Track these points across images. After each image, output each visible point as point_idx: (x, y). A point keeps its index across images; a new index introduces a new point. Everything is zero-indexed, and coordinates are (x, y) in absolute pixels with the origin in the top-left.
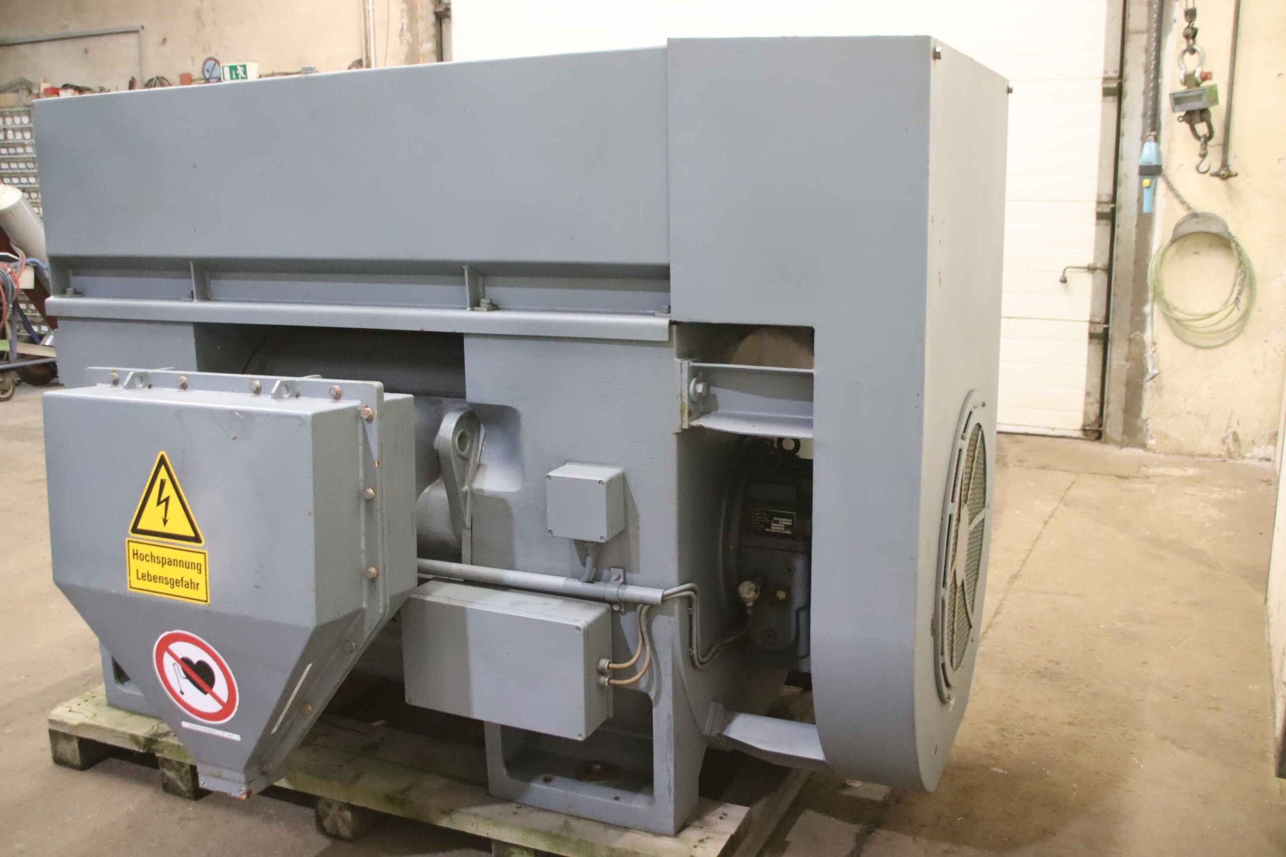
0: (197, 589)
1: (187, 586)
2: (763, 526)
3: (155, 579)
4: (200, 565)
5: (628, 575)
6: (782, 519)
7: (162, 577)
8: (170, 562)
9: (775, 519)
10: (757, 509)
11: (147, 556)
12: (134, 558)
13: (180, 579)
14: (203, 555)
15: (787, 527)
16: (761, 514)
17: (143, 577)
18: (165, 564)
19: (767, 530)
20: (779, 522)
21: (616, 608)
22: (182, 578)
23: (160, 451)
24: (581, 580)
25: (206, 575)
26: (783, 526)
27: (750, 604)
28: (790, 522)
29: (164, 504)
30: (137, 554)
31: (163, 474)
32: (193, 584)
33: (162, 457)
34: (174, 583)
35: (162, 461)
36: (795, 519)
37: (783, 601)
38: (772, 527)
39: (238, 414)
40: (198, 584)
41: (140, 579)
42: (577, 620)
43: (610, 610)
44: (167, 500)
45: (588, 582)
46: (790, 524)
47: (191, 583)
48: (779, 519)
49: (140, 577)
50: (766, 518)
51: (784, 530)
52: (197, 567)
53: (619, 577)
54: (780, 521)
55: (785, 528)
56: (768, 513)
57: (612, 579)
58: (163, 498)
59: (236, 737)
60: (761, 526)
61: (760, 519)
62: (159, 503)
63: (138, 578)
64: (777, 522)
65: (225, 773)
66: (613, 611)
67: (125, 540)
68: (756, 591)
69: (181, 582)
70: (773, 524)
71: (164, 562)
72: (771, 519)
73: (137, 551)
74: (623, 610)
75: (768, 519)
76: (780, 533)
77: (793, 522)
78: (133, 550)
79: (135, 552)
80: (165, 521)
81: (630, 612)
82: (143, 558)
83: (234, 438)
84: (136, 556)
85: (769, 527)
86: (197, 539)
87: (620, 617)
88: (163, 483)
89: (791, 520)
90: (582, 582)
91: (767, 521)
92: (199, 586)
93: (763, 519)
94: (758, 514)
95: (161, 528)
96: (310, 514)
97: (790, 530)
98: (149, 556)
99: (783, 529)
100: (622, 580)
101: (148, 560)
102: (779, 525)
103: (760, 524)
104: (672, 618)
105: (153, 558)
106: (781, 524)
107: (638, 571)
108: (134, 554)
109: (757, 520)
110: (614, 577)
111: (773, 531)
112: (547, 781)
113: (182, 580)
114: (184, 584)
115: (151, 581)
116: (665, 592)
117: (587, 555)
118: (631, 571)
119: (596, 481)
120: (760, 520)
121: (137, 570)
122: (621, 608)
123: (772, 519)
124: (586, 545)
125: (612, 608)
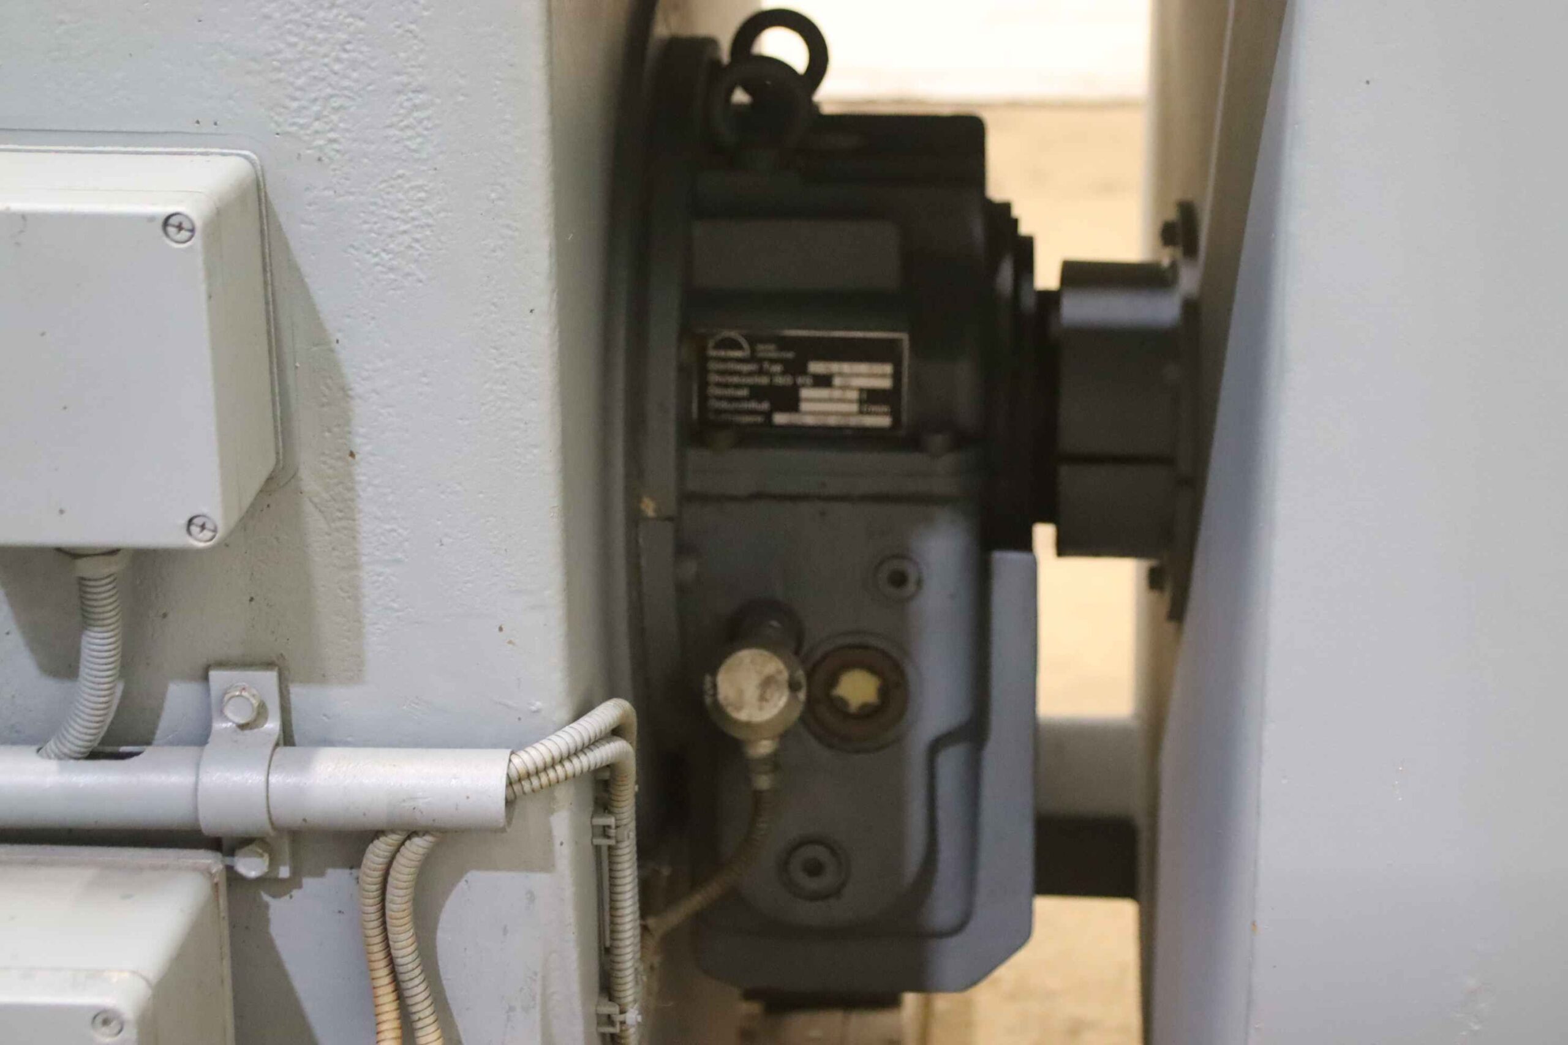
2: (765, 406)
5: (297, 692)
6: (846, 367)
9: (817, 367)
10: (733, 334)
15: (870, 398)
16: (753, 351)
19: (780, 418)
20: (837, 381)
21: (250, 866)
24: (51, 745)
26: (854, 395)
27: (764, 747)
28: (883, 376)
36: (906, 363)
37: (868, 713)
38: (804, 406)
42: (95, 975)
43: (221, 879)
45: (94, 755)
46: (886, 384)
48: (835, 367)
50: (777, 368)
51: (861, 412)
53: (261, 712)
54: (841, 374)
55: (861, 402)
56: (784, 343)
57: (219, 726)
60: (753, 405)
61: (750, 374)
64: (824, 381)
66: (233, 878)
68: (793, 686)
70: (805, 393)
72: (796, 368)
74: (284, 872)
75: (784, 373)
76: (839, 429)
77: (897, 376)
81: (321, 874)
85: (792, 402)
87: (267, 906)
89: (888, 369)
90: (61, 757)
91: (780, 381)
93: (761, 372)
94: (738, 354)
97: (885, 409)
99: (854, 407)
100: (272, 725)
102: (837, 394)
103: (748, 399)
104: (538, 880)
106: (844, 388)
107: (355, 674)
109: (735, 380)
110: (236, 714)
111: (809, 420)
116: (516, 760)
117: (86, 619)
118: (318, 676)
119: (151, 219)
120: (750, 380)
122: (274, 864)
123: (804, 371)
124: (85, 568)
125: (230, 870)
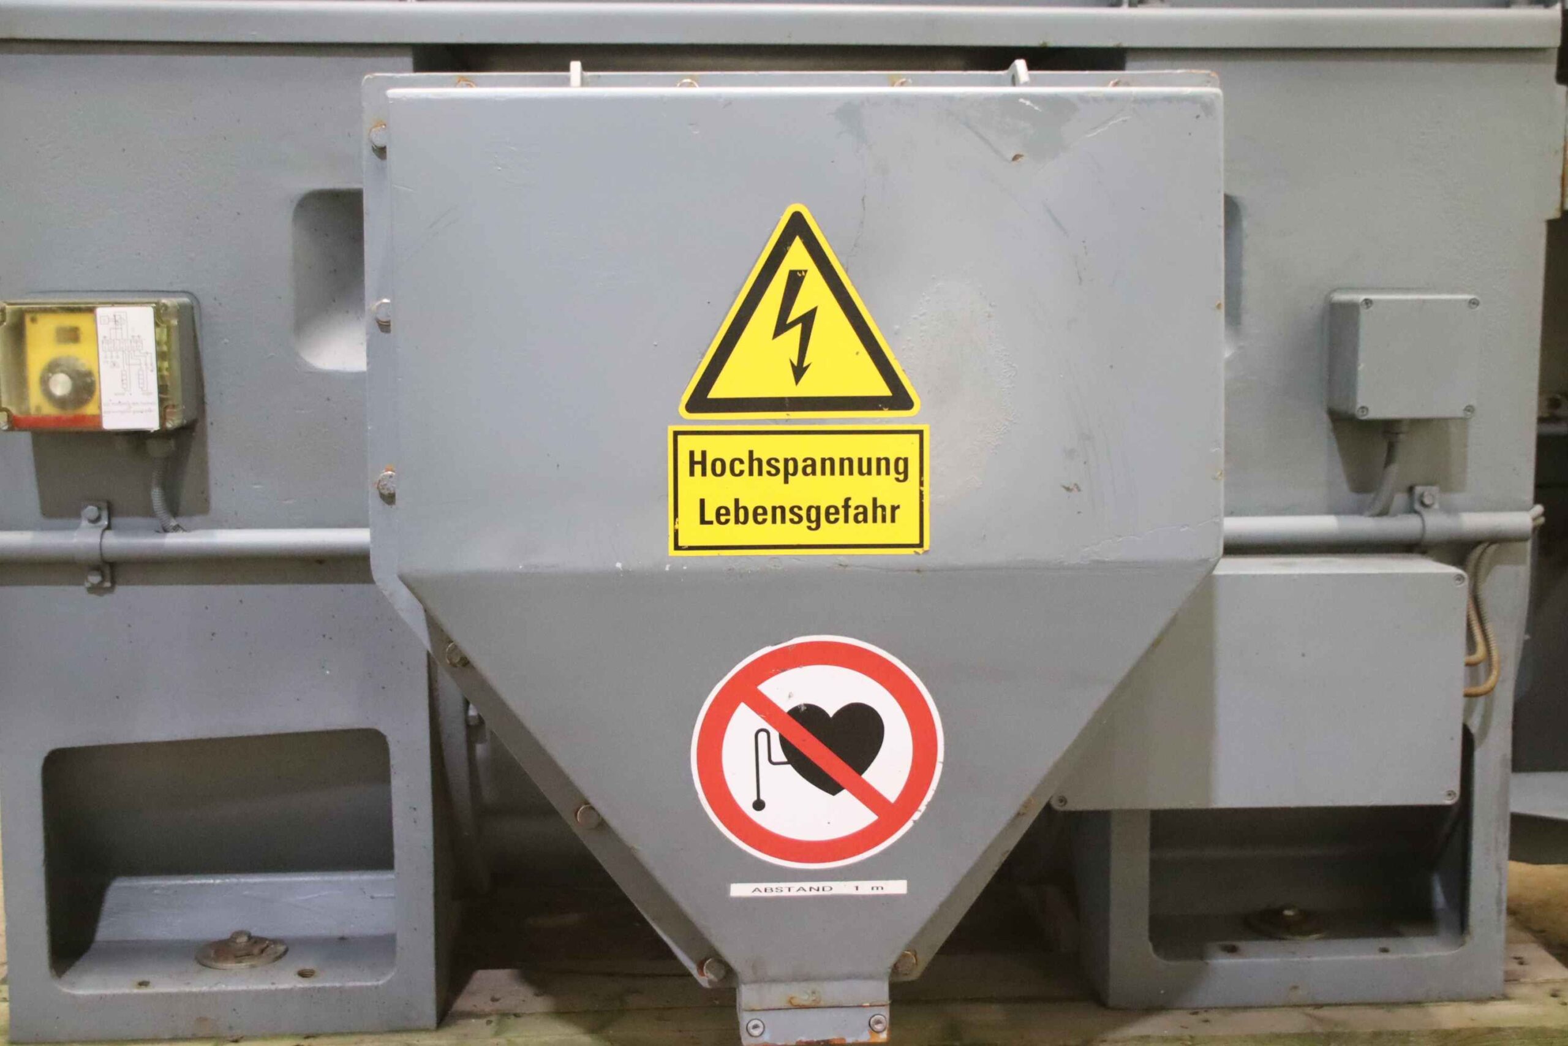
0: (893, 520)
1: (862, 516)
3: (758, 515)
4: (906, 460)
7: (783, 508)
8: (811, 467)
11: (737, 463)
12: (692, 473)
13: (840, 504)
14: (917, 437)
17: (718, 515)
18: (795, 473)
22: (847, 500)
23: (790, 203)
25: (921, 484)
29: (796, 331)
30: (703, 463)
31: (798, 256)
32: (879, 510)
33: (797, 218)
34: (816, 516)
35: (797, 227)
39: (1028, 103)
40: (894, 509)
41: (711, 523)
44: (807, 320)
47: (875, 507)
49: (710, 515)
52: (900, 469)
58: (796, 312)
59: (897, 887)
62: (782, 327)
63: (703, 521)
65: (833, 991)
67: (666, 430)
69: (842, 511)
71: (787, 469)
73: (704, 454)
78: (692, 454)
79: (698, 457)
80: (799, 371)
82: (722, 468)
83: (1015, 158)
84: (698, 468)
86: (899, 399)
88: (795, 280)
92: (897, 512)
95: (789, 389)
96: (1219, 306)
98: (742, 462)
101: (737, 471)
105: (756, 464)
108: (693, 463)
112: (1232, 950)
113: (846, 507)
114: (852, 512)
115: (745, 522)
121: (702, 502)
